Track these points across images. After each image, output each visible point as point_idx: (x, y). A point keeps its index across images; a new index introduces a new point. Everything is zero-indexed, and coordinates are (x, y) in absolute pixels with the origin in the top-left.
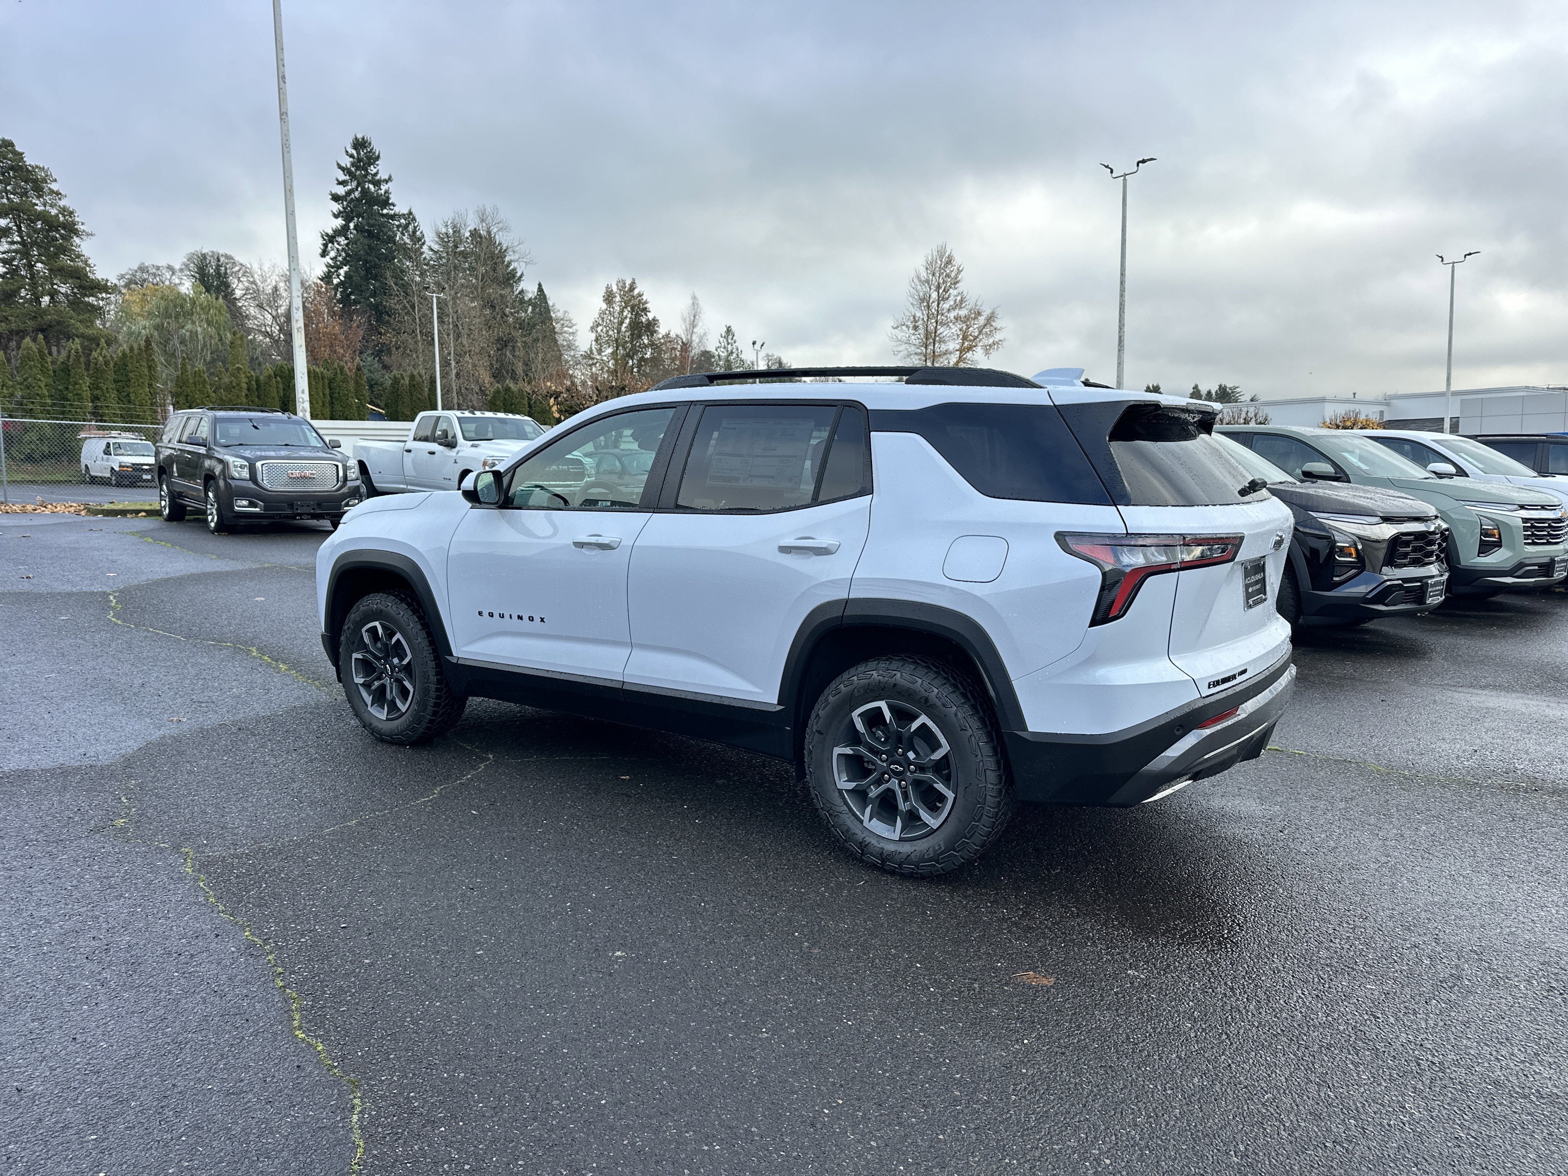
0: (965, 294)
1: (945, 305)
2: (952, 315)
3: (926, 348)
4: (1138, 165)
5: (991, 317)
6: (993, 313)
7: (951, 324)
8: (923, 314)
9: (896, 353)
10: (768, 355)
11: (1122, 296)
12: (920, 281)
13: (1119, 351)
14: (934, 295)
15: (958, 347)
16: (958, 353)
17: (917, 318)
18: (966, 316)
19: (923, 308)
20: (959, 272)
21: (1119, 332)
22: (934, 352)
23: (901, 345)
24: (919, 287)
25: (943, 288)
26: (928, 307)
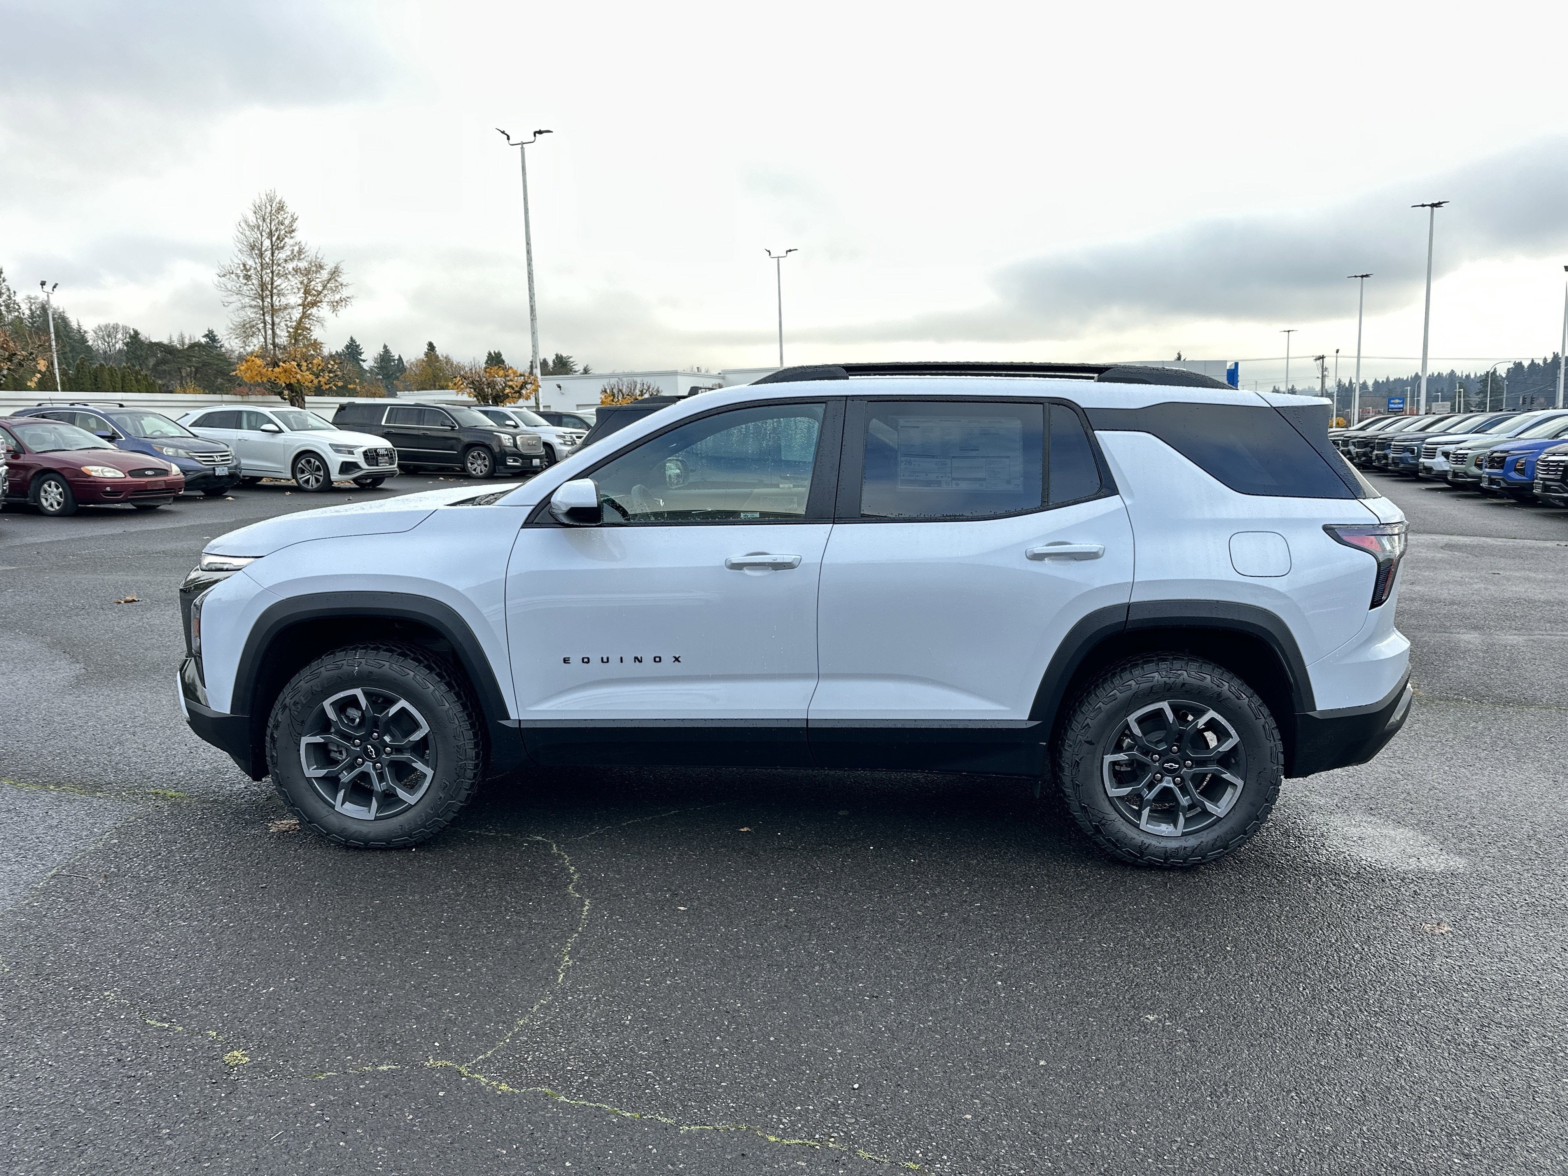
0: (303, 244)
1: (280, 255)
2: (290, 266)
3: (263, 301)
4: (535, 136)
5: (334, 272)
6: (336, 268)
7: (290, 276)
8: (256, 263)
9: (226, 304)
10: (29, 298)
11: (529, 264)
12: (248, 226)
13: (532, 320)
14: (267, 243)
15: (300, 302)
16: (301, 308)
17: (248, 267)
18: (306, 269)
19: (254, 255)
20: (294, 220)
21: (530, 301)
22: (272, 306)
23: (232, 295)
24: (248, 233)
25: (276, 236)
26: (261, 255)
